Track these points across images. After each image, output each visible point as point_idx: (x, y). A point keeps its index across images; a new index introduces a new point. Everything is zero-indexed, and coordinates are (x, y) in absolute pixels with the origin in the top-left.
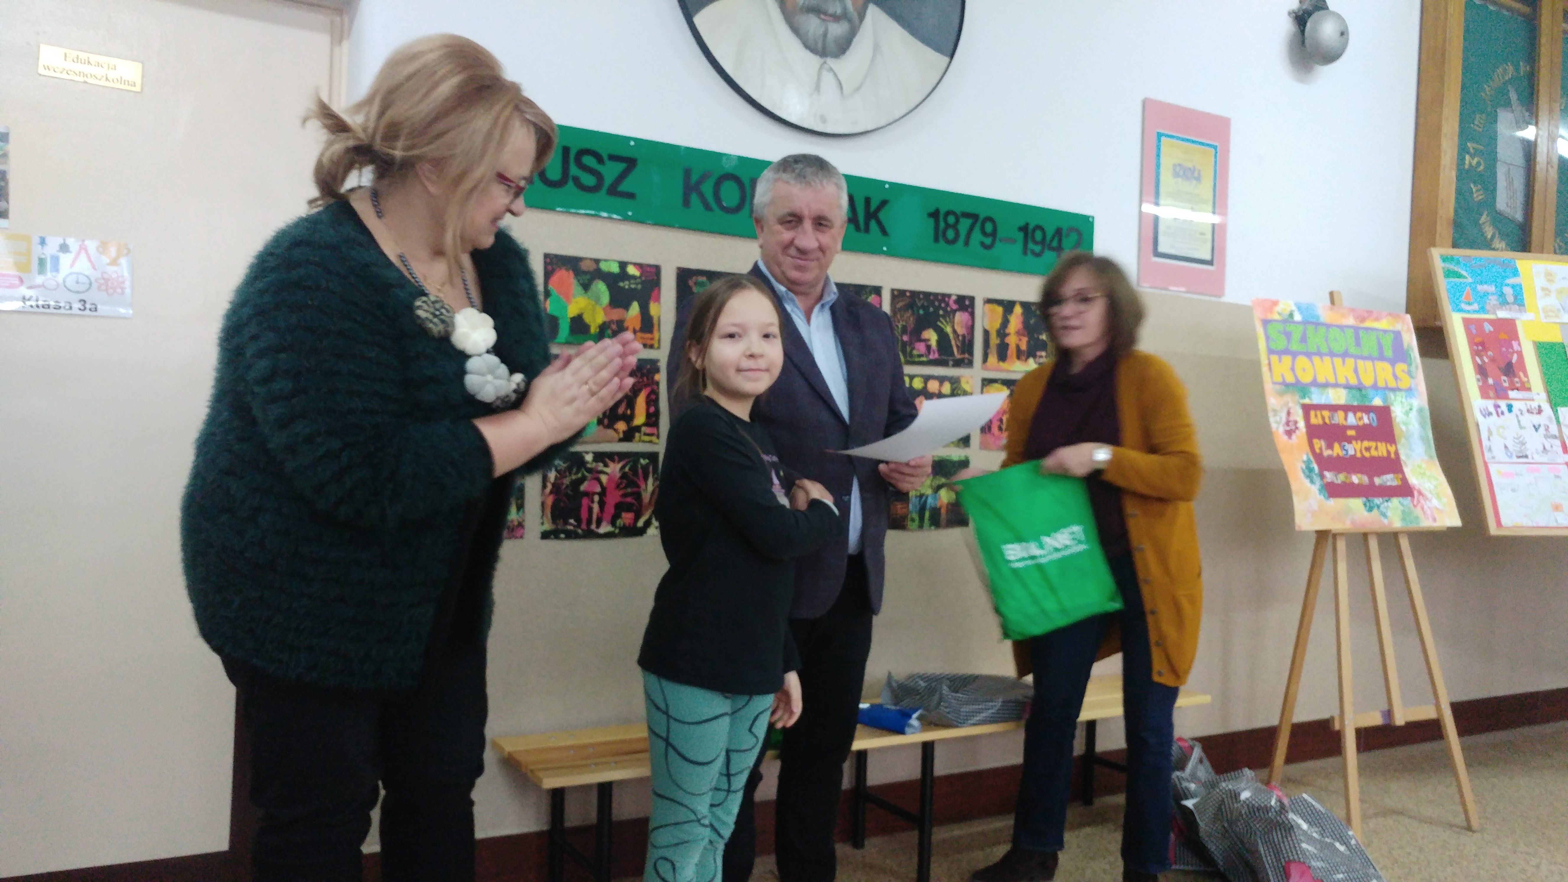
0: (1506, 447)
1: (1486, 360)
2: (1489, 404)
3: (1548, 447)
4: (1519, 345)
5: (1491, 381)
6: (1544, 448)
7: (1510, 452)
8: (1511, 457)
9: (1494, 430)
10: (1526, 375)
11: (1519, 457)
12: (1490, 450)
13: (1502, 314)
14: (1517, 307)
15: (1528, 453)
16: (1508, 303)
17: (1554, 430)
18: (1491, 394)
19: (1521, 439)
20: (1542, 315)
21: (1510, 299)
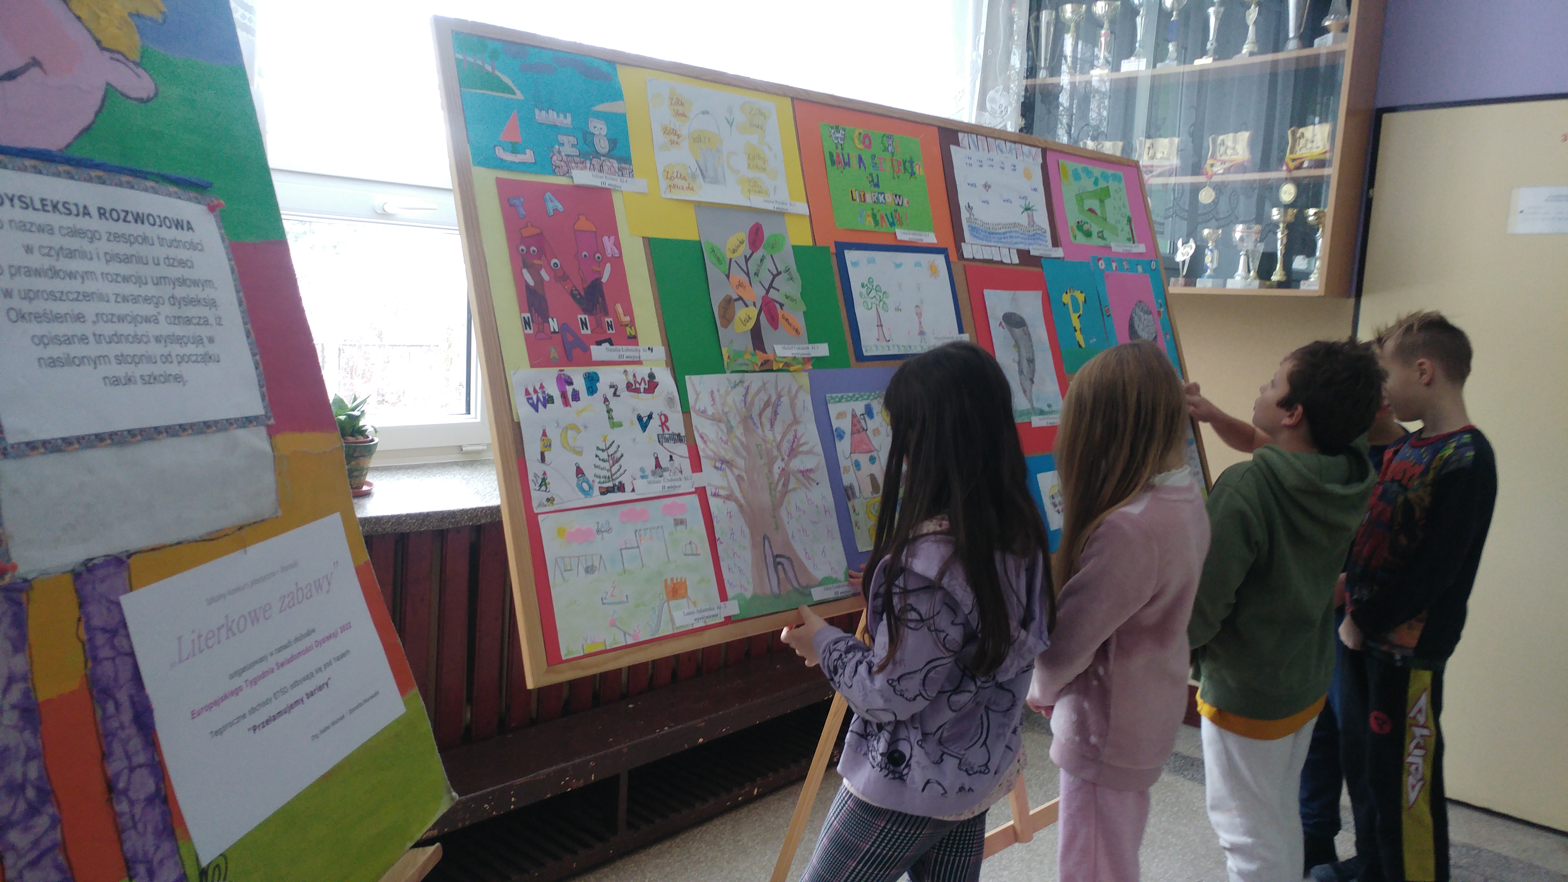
0: (579, 472)
1: (546, 277)
2: (548, 378)
3: (664, 462)
4: (617, 244)
5: (554, 325)
6: (658, 465)
7: (587, 482)
8: (587, 493)
9: (553, 435)
10: (629, 311)
11: (605, 491)
12: (544, 482)
13: (583, 177)
14: (616, 165)
15: (625, 479)
16: (597, 155)
17: (676, 425)
18: (554, 353)
19: (611, 451)
20: (664, 184)
21: (603, 146)
